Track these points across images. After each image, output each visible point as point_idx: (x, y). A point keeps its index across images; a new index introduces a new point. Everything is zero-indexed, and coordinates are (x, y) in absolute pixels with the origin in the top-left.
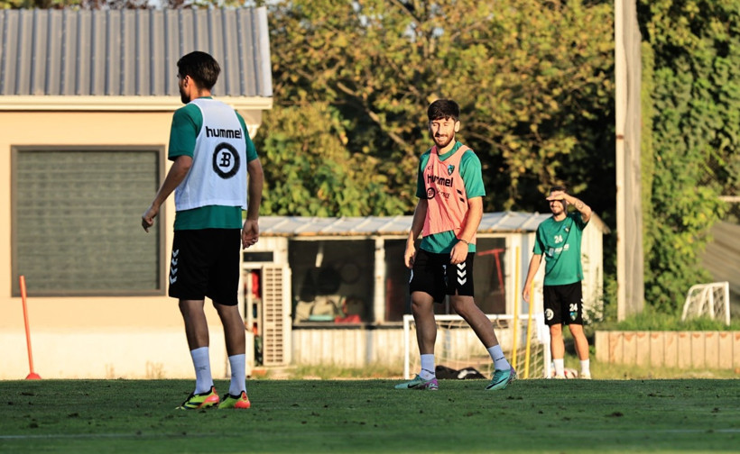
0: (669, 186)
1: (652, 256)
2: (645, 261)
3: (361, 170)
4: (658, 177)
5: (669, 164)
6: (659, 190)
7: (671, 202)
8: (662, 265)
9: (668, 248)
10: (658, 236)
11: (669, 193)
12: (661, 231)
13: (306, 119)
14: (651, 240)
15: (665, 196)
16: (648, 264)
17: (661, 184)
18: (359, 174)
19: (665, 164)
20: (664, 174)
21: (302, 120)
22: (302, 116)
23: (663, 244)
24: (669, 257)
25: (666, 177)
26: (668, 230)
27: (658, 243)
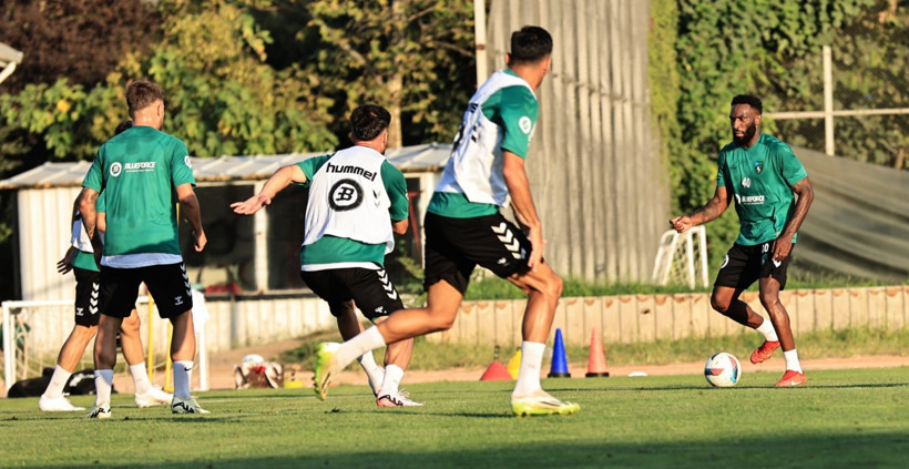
0: (699, 103)
1: (682, 191)
2: (673, 197)
3: (281, 95)
4: (687, 91)
5: (701, 74)
6: (687, 107)
7: (704, 122)
8: (693, 202)
9: (701, 179)
10: (689, 165)
11: (700, 111)
12: (694, 160)
13: (208, 32)
14: (679, 170)
15: (696, 115)
16: (676, 201)
17: (689, 100)
18: (279, 99)
19: (697, 74)
20: (696, 87)
21: (203, 33)
22: (204, 27)
23: (694, 175)
24: (701, 191)
25: (698, 90)
26: (702, 158)
27: (688, 174)
